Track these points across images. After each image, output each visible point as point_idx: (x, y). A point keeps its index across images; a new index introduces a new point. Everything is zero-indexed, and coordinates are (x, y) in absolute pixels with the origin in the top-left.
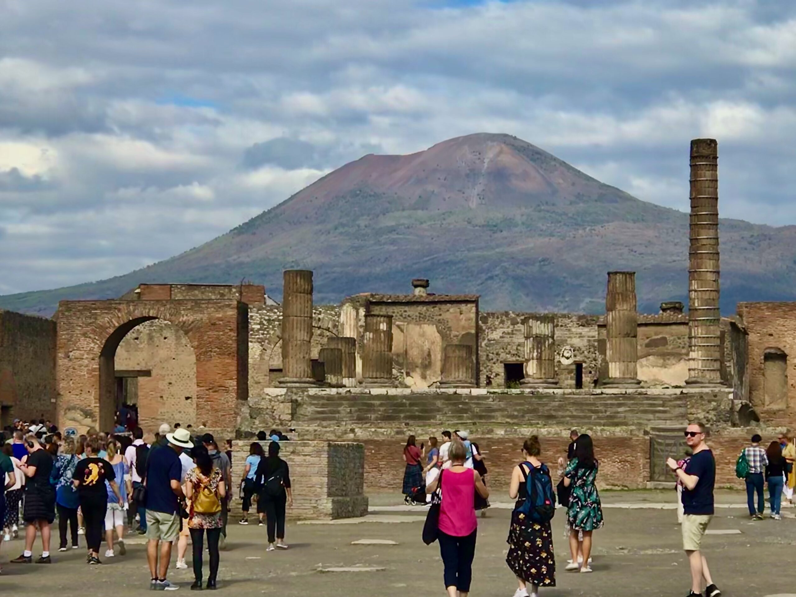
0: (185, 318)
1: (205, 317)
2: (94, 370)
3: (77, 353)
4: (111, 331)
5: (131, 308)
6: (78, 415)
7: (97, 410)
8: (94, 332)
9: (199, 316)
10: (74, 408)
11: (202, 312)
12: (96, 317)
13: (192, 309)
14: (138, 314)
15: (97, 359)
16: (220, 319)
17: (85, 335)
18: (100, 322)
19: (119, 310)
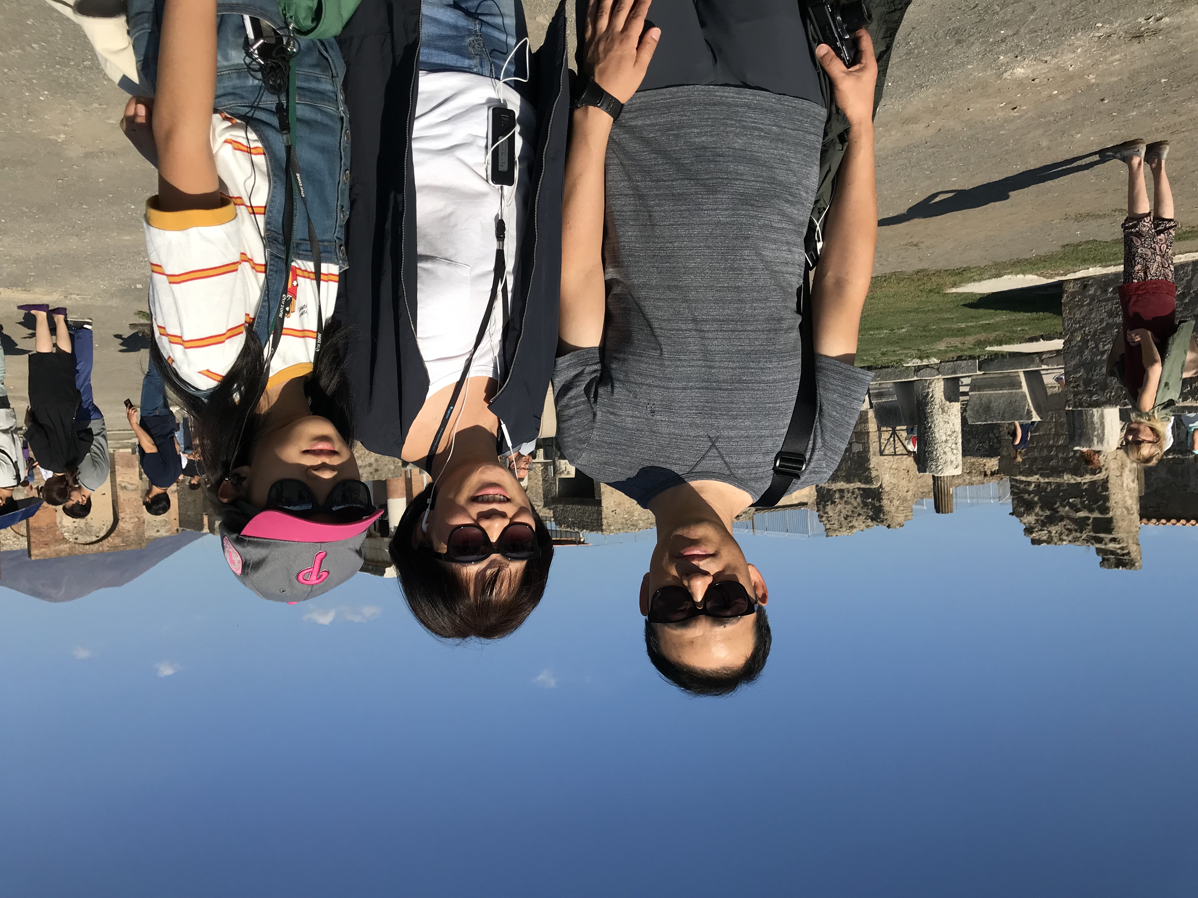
0: (66, 546)
1: (52, 548)
2: (122, 512)
3: (133, 521)
4: (112, 535)
5: (101, 548)
6: (130, 487)
7: (118, 491)
8: (123, 533)
9: (57, 548)
10: (132, 490)
11: (55, 550)
12: (123, 542)
13: (62, 551)
14: (96, 545)
15: (120, 518)
16: (43, 548)
17: (129, 531)
18: (120, 539)
19: (108, 547)
